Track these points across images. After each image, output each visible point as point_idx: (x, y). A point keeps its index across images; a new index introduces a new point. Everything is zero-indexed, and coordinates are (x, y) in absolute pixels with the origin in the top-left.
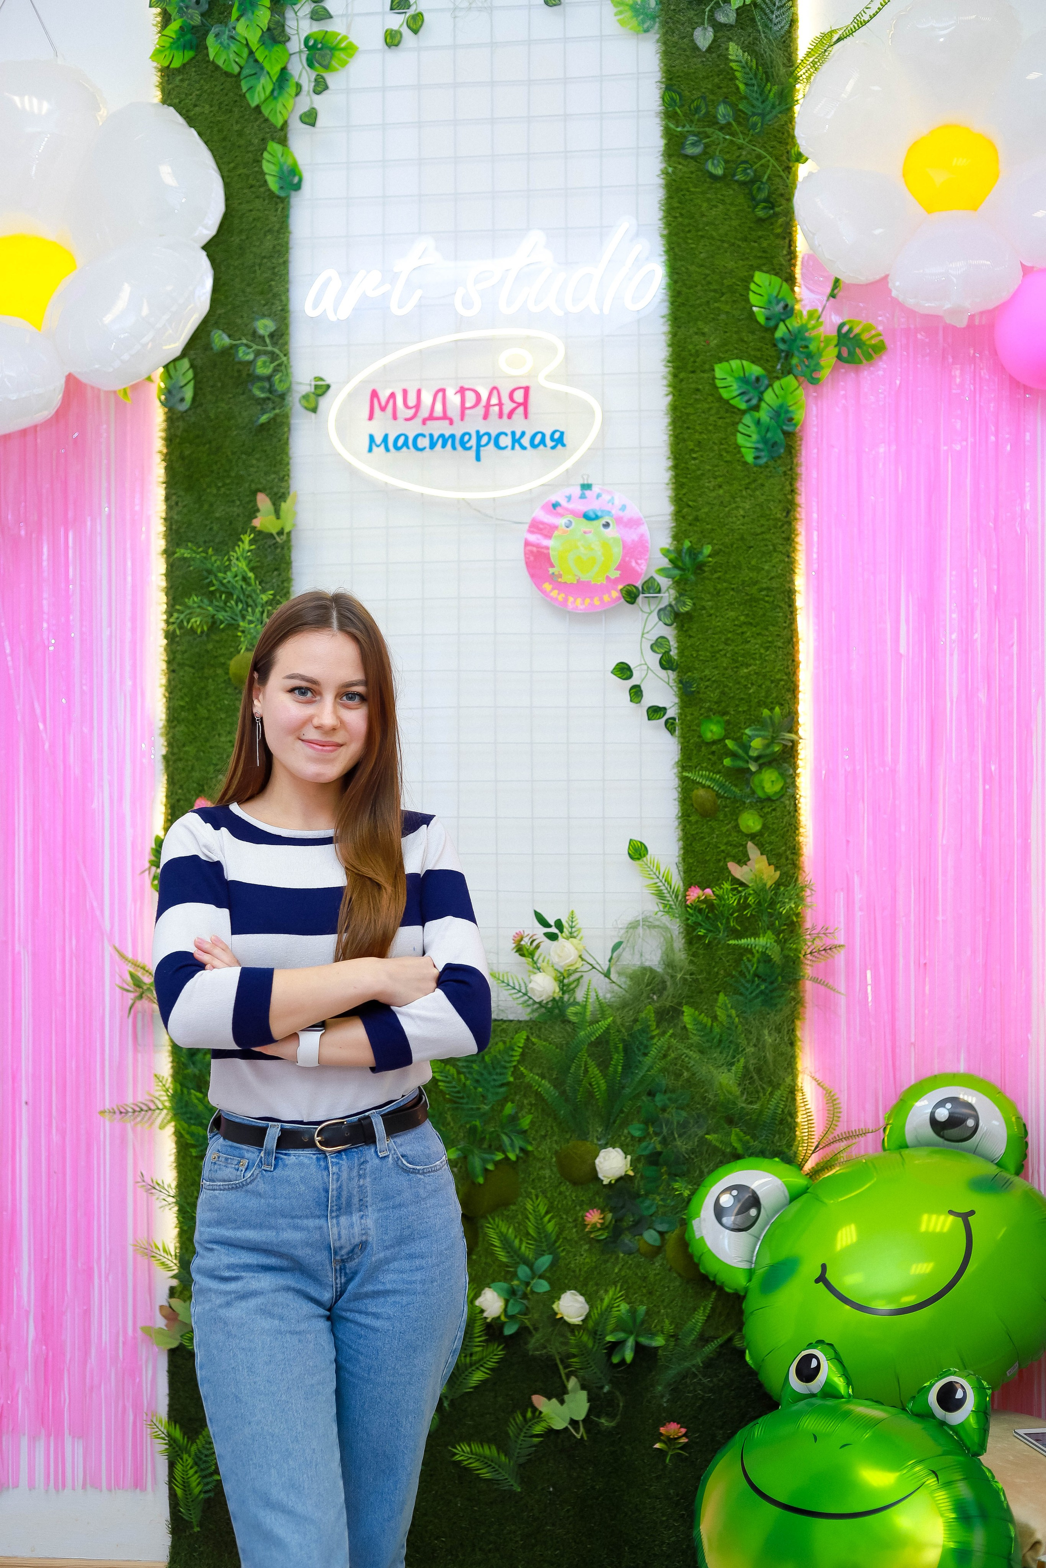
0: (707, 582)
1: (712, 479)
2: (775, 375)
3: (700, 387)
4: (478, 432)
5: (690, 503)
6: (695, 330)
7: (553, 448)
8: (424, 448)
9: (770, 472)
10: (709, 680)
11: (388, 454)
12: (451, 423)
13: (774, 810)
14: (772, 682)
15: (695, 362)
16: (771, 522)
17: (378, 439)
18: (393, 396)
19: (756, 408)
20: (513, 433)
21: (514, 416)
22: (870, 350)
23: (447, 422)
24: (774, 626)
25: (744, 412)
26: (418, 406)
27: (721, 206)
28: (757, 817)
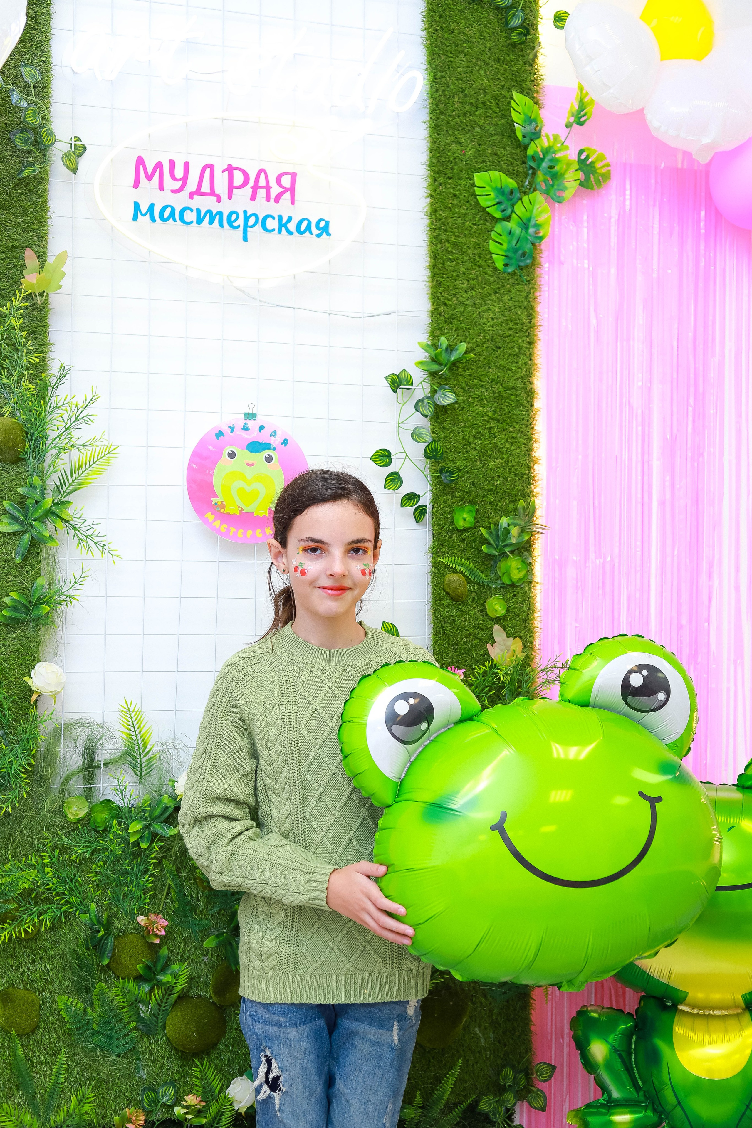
0: (460, 377)
1: (465, 281)
2: (523, 189)
3: (457, 193)
4: (245, 212)
5: (447, 302)
6: (453, 139)
7: (319, 236)
8: (192, 222)
9: (517, 280)
10: (460, 470)
11: (154, 224)
12: (219, 200)
13: (515, 596)
14: (516, 475)
15: (452, 169)
16: (519, 326)
17: (144, 209)
18: (159, 165)
19: (508, 219)
20: (280, 217)
21: (281, 201)
22: (600, 178)
23: (215, 198)
24: (517, 423)
25: (497, 220)
26: (185, 179)
27: (476, 27)
28: (503, 602)
